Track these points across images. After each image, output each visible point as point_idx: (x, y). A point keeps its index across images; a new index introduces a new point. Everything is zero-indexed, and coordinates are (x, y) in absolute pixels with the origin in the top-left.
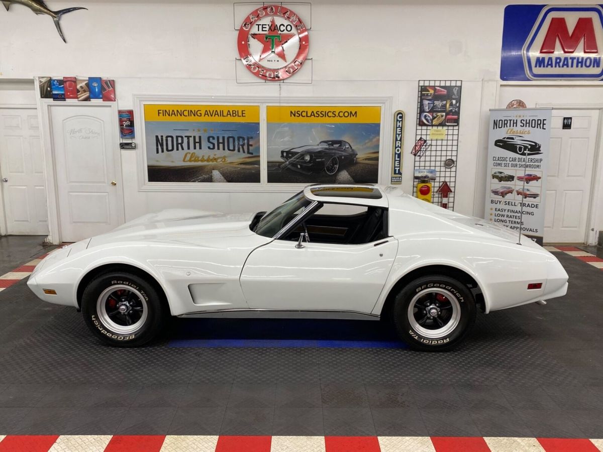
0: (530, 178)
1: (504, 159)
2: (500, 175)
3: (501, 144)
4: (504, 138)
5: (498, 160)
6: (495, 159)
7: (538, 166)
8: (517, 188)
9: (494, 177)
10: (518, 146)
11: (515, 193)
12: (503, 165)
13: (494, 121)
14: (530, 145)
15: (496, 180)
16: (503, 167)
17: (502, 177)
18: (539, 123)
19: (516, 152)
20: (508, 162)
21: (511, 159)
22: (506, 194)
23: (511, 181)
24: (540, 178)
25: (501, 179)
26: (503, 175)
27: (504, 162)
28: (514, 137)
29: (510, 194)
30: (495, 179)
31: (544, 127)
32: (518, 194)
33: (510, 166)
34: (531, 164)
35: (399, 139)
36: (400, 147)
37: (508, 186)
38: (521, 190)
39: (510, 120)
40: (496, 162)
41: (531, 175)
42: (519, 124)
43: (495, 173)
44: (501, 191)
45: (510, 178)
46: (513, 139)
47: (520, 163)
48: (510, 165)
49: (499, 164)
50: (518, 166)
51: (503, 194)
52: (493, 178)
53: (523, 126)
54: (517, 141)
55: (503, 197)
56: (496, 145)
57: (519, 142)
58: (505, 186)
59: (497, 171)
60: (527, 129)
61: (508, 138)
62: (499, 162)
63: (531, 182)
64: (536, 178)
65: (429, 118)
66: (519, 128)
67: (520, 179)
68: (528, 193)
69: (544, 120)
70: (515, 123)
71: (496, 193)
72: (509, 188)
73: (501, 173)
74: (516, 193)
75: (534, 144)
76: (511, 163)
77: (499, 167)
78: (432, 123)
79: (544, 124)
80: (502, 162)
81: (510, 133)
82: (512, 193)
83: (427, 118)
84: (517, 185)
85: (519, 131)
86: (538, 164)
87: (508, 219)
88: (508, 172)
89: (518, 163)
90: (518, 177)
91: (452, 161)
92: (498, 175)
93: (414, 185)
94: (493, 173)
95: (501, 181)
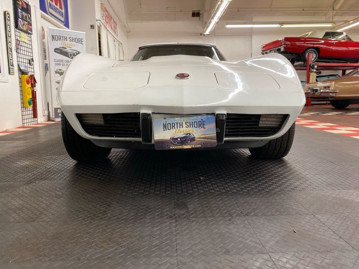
1: (62, 61)
2: (60, 71)
3: (59, 51)
4: (60, 47)
5: (58, 61)
6: (55, 61)
9: (56, 72)
10: (69, 53)
12: (61, 65)
13: (52, 35)
14: (76, 53)
15: (58, 75)
16: (61, 66)
18: (79, 40)
19: (69, 57)
20: (64, 63)
21: (66, 61)
27: (62, 63)
28: (66, 47)
30: (57, 74)
31: (82, 43)
33: (66, 65)
35: (9, 36)
36: (11, 43)
39: (63, 37)
40: (56, 63)
42: (68, 39)
43: (57, 70)
46: (65, 48)
48: (66, 64)
49: (59, 64)
52: (56, 74)
53: (71, 41)
54: (68, 50)
56: (55, 51)
57: (70, 51)
59: (58, 68)
60: (73, 43)
61: (62, 48)
62: (59, 63)
65: (22, 24)
66: (68, 42)
69: (82, 39)
70: (66, 39)
71: (58, 83)
73: (61, 70)
75: (78, 52)
76: (66, 63)
77: (59, 66)
78: (23, 28)
79: (82, 41)
80: (60, 63)
81: (63, 45)
83: (21, 23)
85: (68, 44)
91: (33, 60)
92: (59, 71)
93: (19, 76)
94: (55, 70)
95: (61, 75)
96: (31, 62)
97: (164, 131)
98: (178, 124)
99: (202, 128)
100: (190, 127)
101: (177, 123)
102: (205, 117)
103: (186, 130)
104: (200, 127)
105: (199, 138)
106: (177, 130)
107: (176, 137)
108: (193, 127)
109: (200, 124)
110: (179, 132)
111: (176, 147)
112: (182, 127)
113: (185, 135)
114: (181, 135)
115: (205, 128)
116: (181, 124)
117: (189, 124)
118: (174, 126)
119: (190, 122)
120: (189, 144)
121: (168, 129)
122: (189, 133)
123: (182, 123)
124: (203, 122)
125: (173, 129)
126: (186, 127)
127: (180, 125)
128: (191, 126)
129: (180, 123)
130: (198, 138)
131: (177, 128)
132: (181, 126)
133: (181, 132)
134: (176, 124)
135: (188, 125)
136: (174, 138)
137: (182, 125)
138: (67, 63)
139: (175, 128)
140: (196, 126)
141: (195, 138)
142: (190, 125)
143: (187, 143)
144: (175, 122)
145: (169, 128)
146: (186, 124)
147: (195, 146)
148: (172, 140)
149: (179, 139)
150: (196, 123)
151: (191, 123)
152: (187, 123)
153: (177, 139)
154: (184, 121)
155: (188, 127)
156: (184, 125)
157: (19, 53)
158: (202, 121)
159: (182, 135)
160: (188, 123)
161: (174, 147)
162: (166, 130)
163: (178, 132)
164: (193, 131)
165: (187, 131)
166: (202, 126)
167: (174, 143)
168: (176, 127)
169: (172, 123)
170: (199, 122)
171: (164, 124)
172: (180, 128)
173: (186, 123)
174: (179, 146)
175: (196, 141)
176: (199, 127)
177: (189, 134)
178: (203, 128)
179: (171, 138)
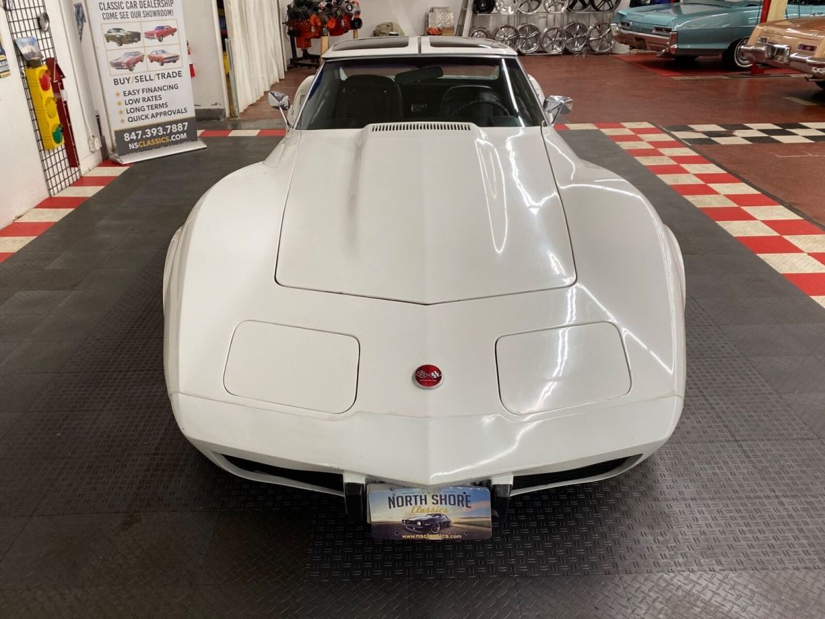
0: (163, 33)
1: (120, 5)
2: (118, 34)
5: (109, 7)
6: (102, 6)
7: (170, 12)
8: (148, 52)
9: (109, 38)
11: (147, 60)
12: (119, 16)
15: (113, 44)
16: (119, 20)
17: (122, 37)
20: (125, 10)
21: (129, 5)
22: (134, 64)
23: (136, 42)
24: (175, 30)
25: (121, 41)
26: (122, 33)
27: (118, 11)
29: (140, 62)
30: (111, 42)
32: (152, 61)
33: (130, 16)
34: (160, 9)
37: (135, 50)
38: (154, 54)
40: (105, 12)
41: (162, 28)
43: (109, 32)
44: (126, 60)
45: (135, 37)
47: (144, 9)
48: (129, 14)
49: (113, 16)
50: (142, 15)
51: (130, 66)
52: (108, 42)
55: (131, 70)
58: (130, 51)
59: (111, 27)
62: (111, 11)
63: (164, 39)
64: (172, 31)
67: (149, 35)
68: (164, 56)
71: (118, 65)
72: (136, 53)
73: (118, 30)
74: (149, 60)
76: (130, 10)
77: (113, 20)
80: (115, 11)
82: (142, 61)
84: (148, 46)
86: (169, 8)
87: (145, 104)
88: (129, 26)
89: (141, 10)
90: (146, 33)
91: (46, 17)
92: (114, 34)
93: (22, 74)
94: (105, 32)
95: (121, 45)
96: (42, 21)
97: (390, 507)
98: (418, 499)
99: (465, 506)
100: (441, 503)
101: (416, 497)
102: (471, 489)
103: (433, 509)
104: (461, 505)
105: (458, 523)
106: (416, 509)
107: (414, 519)
108: (446, 504)
109: (460, 499)
110: (419, 511)
111: (413, 537)
112: (426, 503)
113: (430, 517)
114: (424, 516)
115: (470, 507)
116: (423, 498)
117: (438, 499)
118: (410, 501)
119: (441, 496)
120: (438, 533)
121: (398, 506)
122: (438, 513)
123: (425, 496)
124: (467, 496)
125: (407, 505)
126: (433, 503)
127: (421, 500)
128: (443, 501)
129: (421, 496)
130: (455, 523)
131: (416, 504)
132: (423, 502)
133: (423, 511)
134: (413, 498)
135: (437, 501)
136: (409, 521)
137: (426, 500)
138: (132, 10)
139: (411, 505)
140: (452, 503)
141: (450, 522)
142: (441, 500)
143: (436, 531)
144: (411, 495)
145: (400, 504)
146: (433, 498)
147: (449, 536)
148: (406, 523)
149: (419, 524)
150: (452, 498)
151: (443, 498)
152: (435, 497)
153: (416, 522)
154: (429, 493)
155: (437, 503)
156: (430, 500)
157: (10, 10)
158: (464, 495)
159: (426, 516)
160: (437, 496)
161: (409, 537)
162: (394, 507)
163: (417, 512)
164: (446, 511)
165: (435, 510)
166: (464, 502)
167: (410, 529)
168: (413, 502)
169: (406, 497)
170: (458, 496)
171: (389, 498)
172: (421, 503)
173: (433, 496)
174: (420, 534)
175: (452, 528)
176: (459, 505)
177: (440, 515)
178: (467, 506)
179: (403, 521)
